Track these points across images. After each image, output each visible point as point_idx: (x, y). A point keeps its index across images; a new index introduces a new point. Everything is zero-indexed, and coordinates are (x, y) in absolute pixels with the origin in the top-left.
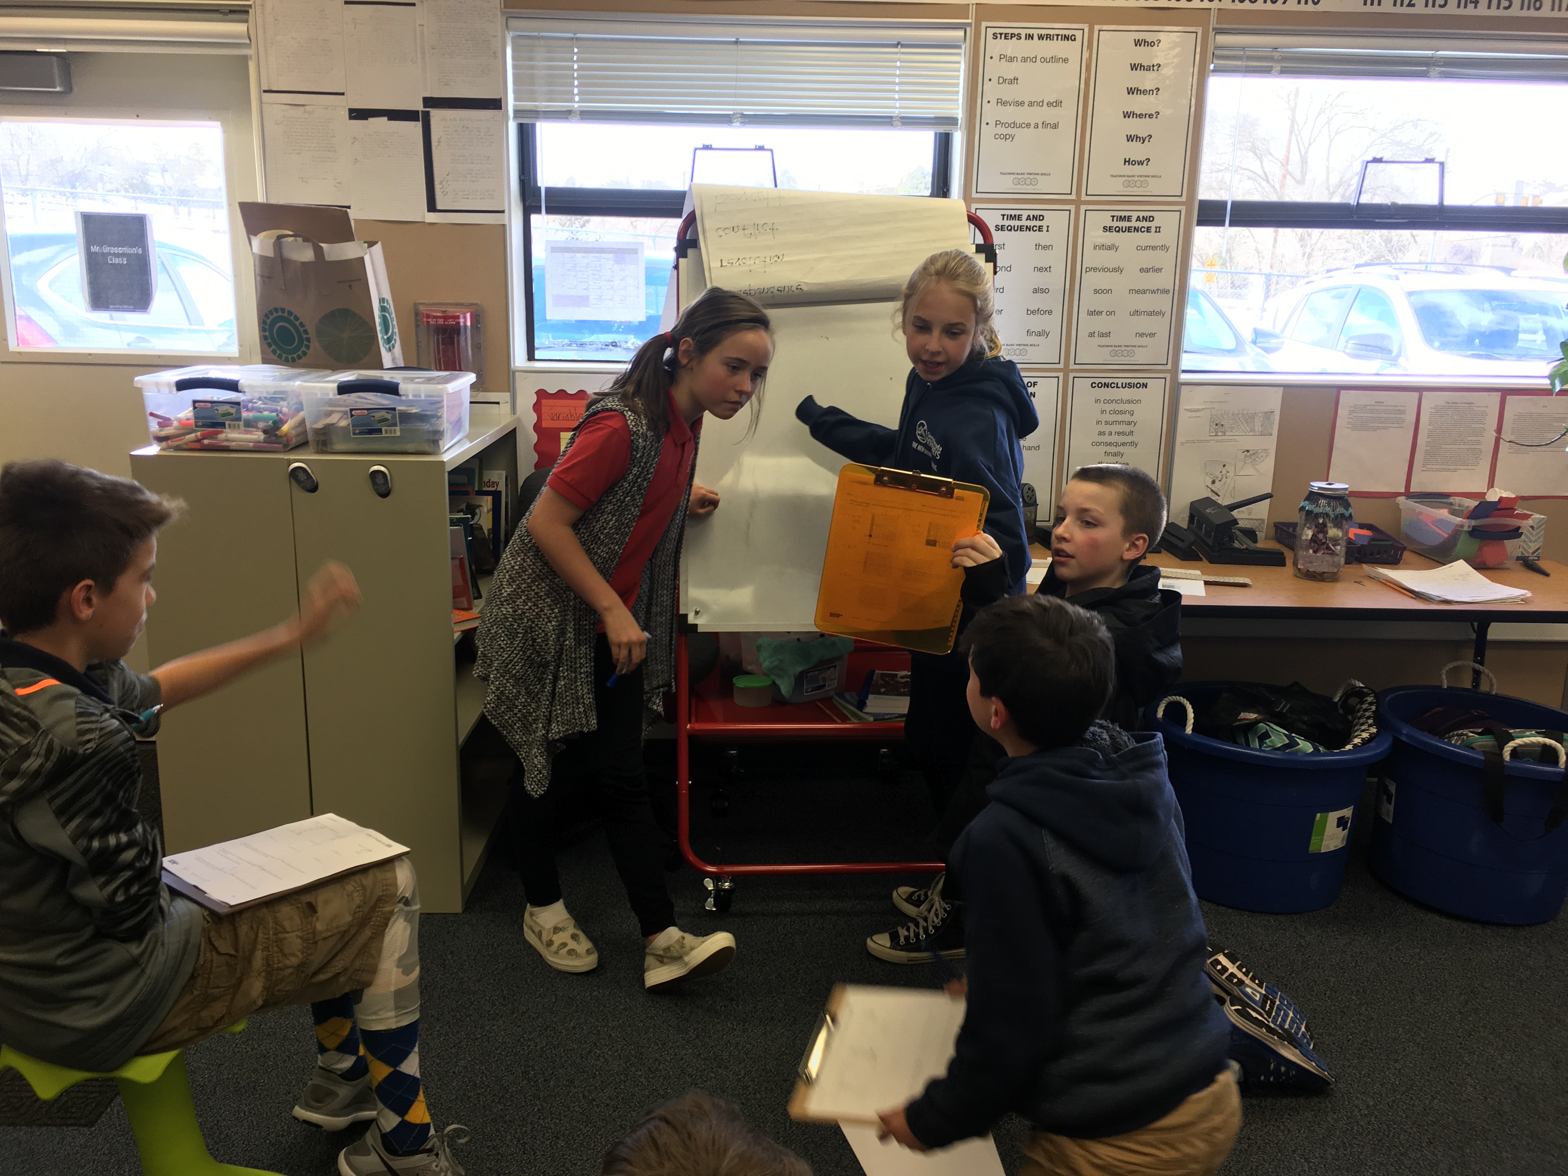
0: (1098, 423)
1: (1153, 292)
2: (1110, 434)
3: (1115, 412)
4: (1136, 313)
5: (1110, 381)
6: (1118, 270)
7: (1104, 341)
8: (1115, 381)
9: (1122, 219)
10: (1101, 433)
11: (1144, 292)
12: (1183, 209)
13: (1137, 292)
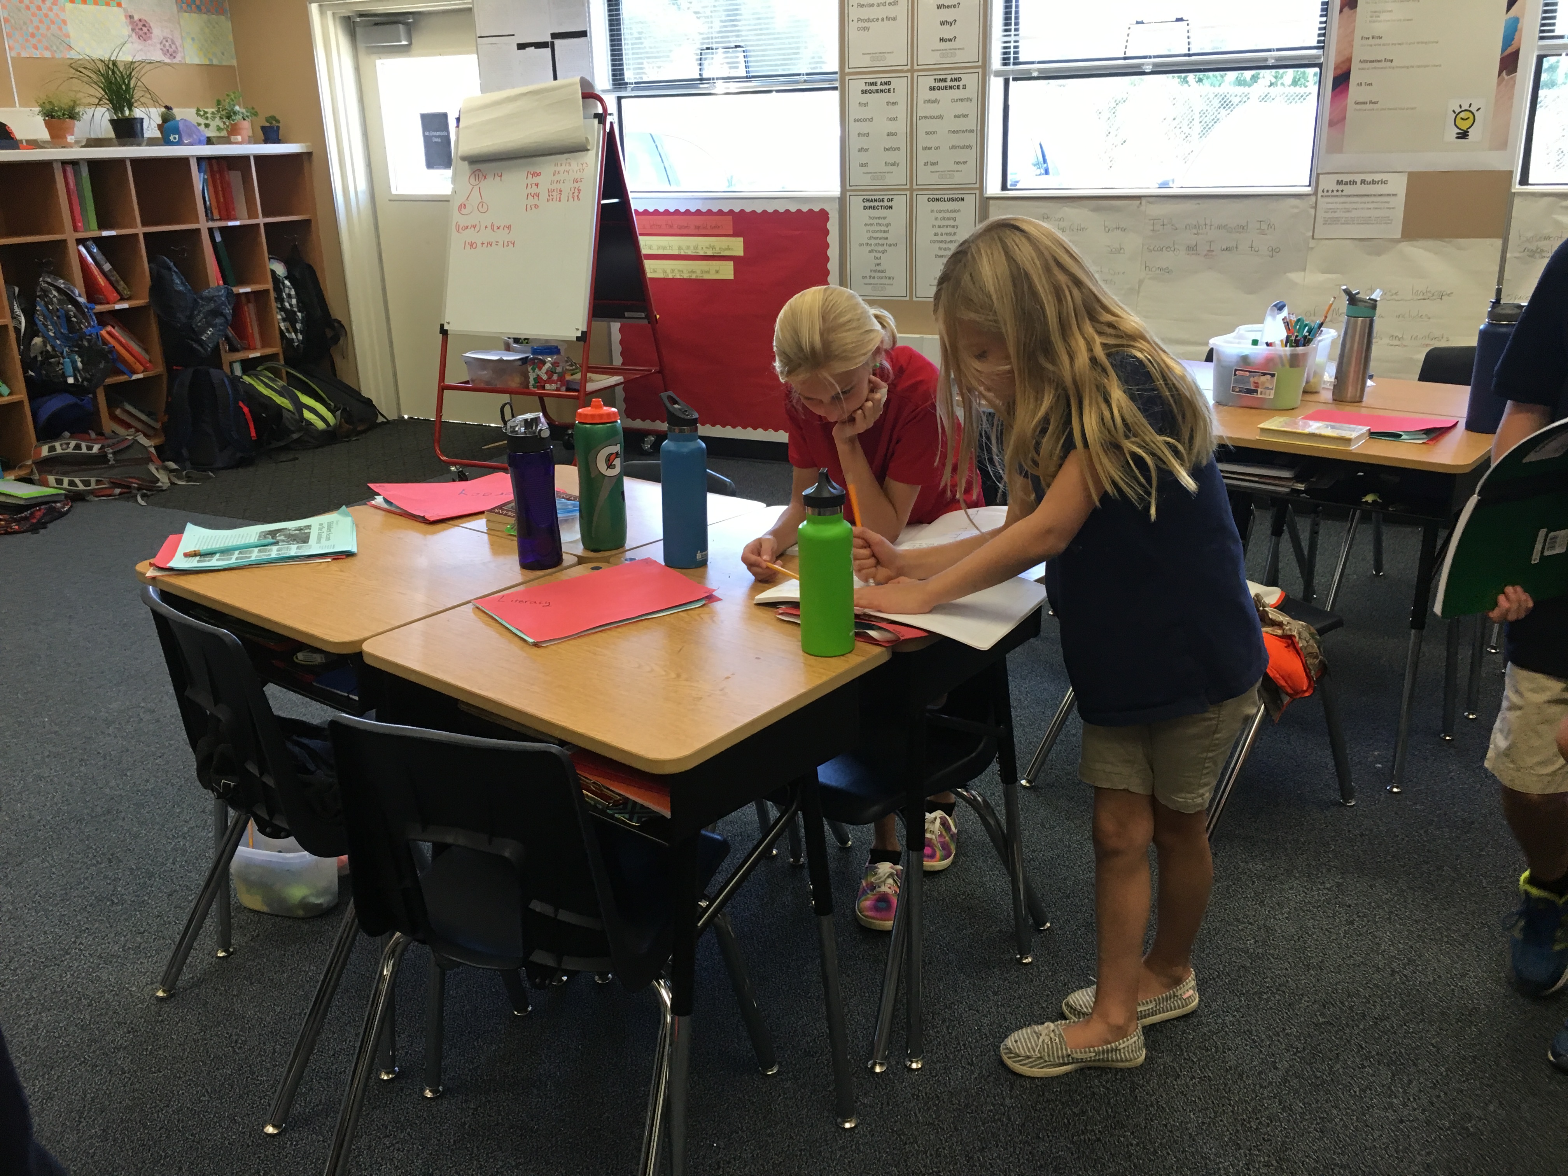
0: (934, 226)
1: (963, 132)
2: (942, 234)
5: (939, 196)
6: (940, 117)
7: (934, 168)
8: (943, 196)
11: (958, 132)
12: (980, 70)
13: (953, 132)
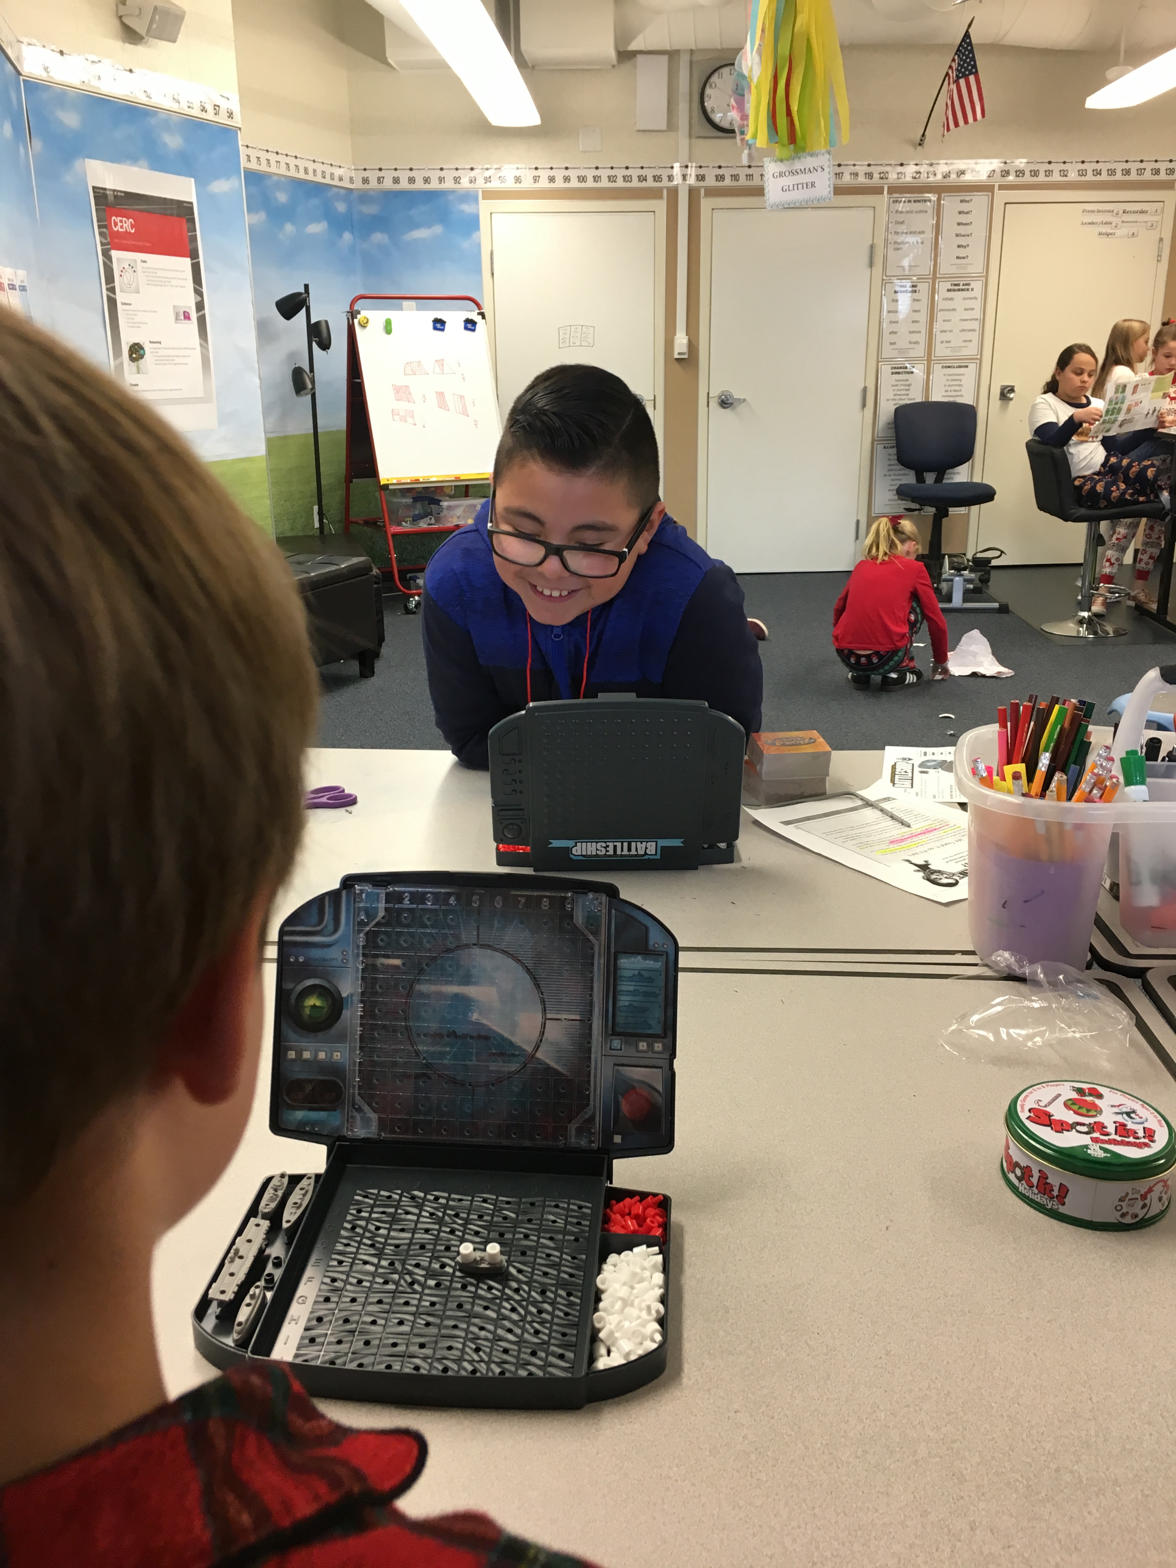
3: (953, 380)
4: (963, 330)
9: (955, 285)
10: (946, 391)
